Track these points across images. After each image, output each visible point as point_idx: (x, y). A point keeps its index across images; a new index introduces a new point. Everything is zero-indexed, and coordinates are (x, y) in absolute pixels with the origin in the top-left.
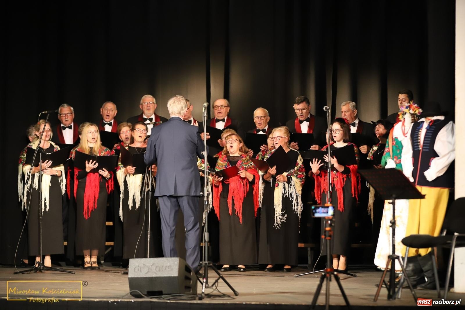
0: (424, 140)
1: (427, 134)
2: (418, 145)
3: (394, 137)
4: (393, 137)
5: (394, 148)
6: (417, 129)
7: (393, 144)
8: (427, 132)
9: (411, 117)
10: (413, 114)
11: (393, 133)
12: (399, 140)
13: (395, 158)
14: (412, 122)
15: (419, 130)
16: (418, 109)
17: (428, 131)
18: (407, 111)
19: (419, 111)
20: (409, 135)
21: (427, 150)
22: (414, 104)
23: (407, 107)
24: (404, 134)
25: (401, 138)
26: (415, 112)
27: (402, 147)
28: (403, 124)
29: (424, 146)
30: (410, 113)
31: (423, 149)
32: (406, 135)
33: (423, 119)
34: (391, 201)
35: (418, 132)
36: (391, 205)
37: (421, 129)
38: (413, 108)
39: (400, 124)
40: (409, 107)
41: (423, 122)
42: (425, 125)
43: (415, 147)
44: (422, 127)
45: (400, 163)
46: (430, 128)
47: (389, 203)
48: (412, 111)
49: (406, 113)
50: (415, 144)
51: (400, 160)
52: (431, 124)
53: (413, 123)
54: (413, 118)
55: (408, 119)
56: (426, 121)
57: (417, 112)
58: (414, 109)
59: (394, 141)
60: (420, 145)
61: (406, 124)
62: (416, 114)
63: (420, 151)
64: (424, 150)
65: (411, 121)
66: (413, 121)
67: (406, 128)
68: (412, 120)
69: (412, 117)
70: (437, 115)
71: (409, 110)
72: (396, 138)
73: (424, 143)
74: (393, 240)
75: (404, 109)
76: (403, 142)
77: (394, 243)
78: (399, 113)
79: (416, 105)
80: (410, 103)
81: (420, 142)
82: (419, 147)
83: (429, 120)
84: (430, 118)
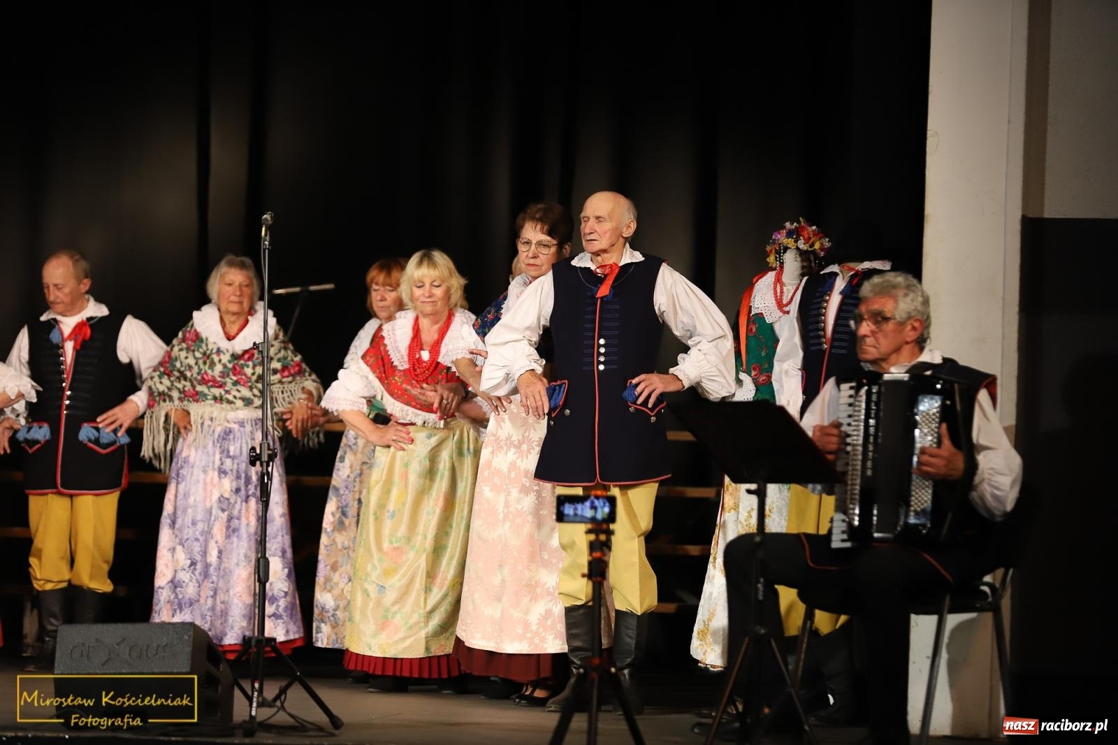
0: (836, 325)
1: (844, 307)
2: (820, 337)
3: (753, 313)
4: (750, 311)
5: (753, 343)
6: (818, 294)
7: (749, 330)
8: (842, 304)
9: (799, 259)
10: (807, 252)
11: (750, 301)
12: (768, 320)
13: (754, 369)
14: (803, 275)
15: (822, 296)
16: (820, 238)
17: (846, 301)
18: (790, 242)
19: (822, 245)
20: (794, 308)
21: (844, 351)
22: (811, 225)
23: (790, 234)
24: (780, 305)
25: (771, 315)
26: (812, 245)
27: (777, 341)
28: (778, 280)
29: (833, 339)
30: (798, 248)
31: (832, 347)
32: (786, 309)
33: (834, 268)
34: (753, 487)
35: (820, 302)
37: (829, 295)
38: (806, 236)
39: (770, 277)
40: (795, 234)
41: (835, 275)
42: (840, 284)
43: (812, 342)
44: (831, 290)
45: (769, 383)
46: (852, 292)
47: (749, 492)
48: (802, 245)
49: (786, 249)
50: (811, 334)
51: (770, 377)
52: (854, 281)
53: (806, 278)
54: (805, 264)
55: (792, 263)
56: (842, 272)
57: (817, 246)
58: (810, 238)
59: (754, 323)
60: (824, 336)
61: (785, 279)
62: (814, 252)
63: (824, 352)
64: (833, 351)
65: (799, 272)
66: (805, 271)
67: (785, 289)
68: (803, 267)
69: (802, 261)
70: (871, 259)
71: (796, 242)
72: (760, 316)
73: (835, 332)
74: (757, 589)
75: (781, 237)
76: (777, 327)
77: (761, 598)
78: (768, 248)
79: (814, 227)
80: (799, 222)
81: (824, 329)
82: (821, 344)
83: (851, 269)
84: (852, 265)
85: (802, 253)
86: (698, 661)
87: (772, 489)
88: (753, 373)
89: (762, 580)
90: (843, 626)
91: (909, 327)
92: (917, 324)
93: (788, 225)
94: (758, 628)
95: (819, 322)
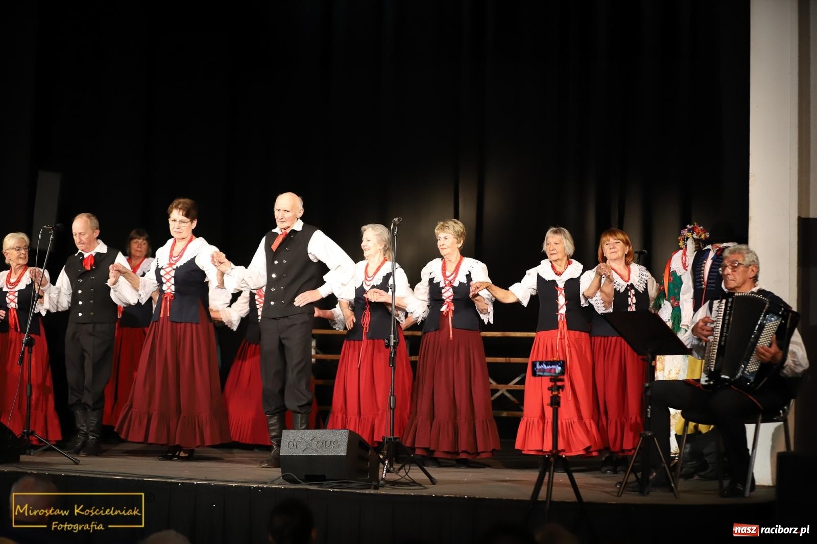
0: (709, 275)
2: (701, 281)
3: (671, 271)
4: (670, 270)
5: (671, 286)
6: (701, 260)
7: (669, 280)
8: (712, 264)
9: (694, 243)
10: (697, 239)
11: (670, 265)
12: (678, 274)
13: (672, 299)
15: (702, 261)
16: (705, 233)
17: (714, 263)
18: (689, 235)
19: (705, 235)
20: (689, 268)
21: (713, 289)
22: (700, 227)
23: (689, 231)
24: (685, 267)
25: (680, 271)
26: (700, 236)
27: (682, 284)
28: (684, 254)
29: (708, 282)
30: (693, 238)
31: (707, 286)
33: (709, 247)
35: (701, 264)
37: (706, 260)
38: (697, 231)
39: (681, 252)
40: (692, 231)
41: (709, 250)
42: (711, 255)
43: (697, 284)
44: (707, 257)
45: (678, 306)
46: (717, 258)
48: (695, 236)
49: (687, 238)
50: (697, 280)
51: (679, 303)
52: (718, 253)
53: (696, 252)
54: (697, 246)
55: (691, 245)
56: (712, 248)
57: (703, 236)
58: (699, 232)
59: (672, 276)
60: (703, 281)
61: (688, 253)
62: (701, 239)
63: (703, 289)
64: (709, 289)
65: (694, 250)
66: (697, 249)
67: (687, 259)
68: (696, 247)
69: (696, 244)
70: (727, 242)
71: (692, 234)
72: (674, 272)
73: (708, 279)
74: (647, 412)
75: (685, 232)
76: (683, 278)
77: (649, 416)
78: (679, 238)
79: (701, 227)
80: (694, 225)
81: (703, 278)
82: (702, 285)
83: (718, 247)
84: (718, 245)
85: (695, 240)
88: (671, 301)
89: (650, 407)
91: (750, 270)
92: (754, 269)
93: (688, 226)
94: (647, 432)
95: (701, 274)
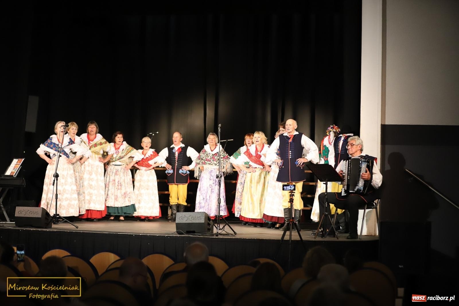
0: (342, 147)
1: (343, 144)
2: (338, 150)
4: (323, 145)
5: (324, 151)
7: (323, 149)
8: (343, 143)
10: (335, 132)
11: (323, 143)
12: (327, 147)
14: (334, 137)
18: (332, 130)
19: (338, 130)
20: (333, 144)
21: (343, 153)
23: (332, 128)
24: (330, 143)
25: (328, 145)
26: (336, 130)
27: (329, 151)
28: (329, 138)
29: (341, 151)
30: (333, 131)
31: (341, 152)
32: (331, 144)
33: (341, 135)
34: (325, 182)
35: (338, 142)
36: (325, 185)
38: (335, 128)
39: (327, 137)
40: (333, 128)
41: (341, 137)
42: (342, 139)
43: (336, 151)
44: (341, 140)
45: (327, 160)
46: (345, 140)
47: (324, 183)
48: (334, 130)
49: (331, 131)
50: (336, 149)
51: (327, 159)
52: (346, 138)
53: (335, 137)
55: (332, 134)
56: (343, 136)
57: (337, 131)
59: (324, 147)
60: (339, 150)
61: (331, 138)
62: (337, 132)
67: (331, 140)
68: (334, 135)
70: (349, 133)
72: (325, 146)
73: (341, 149)
74: (326, 204)
75: (330, 129)
76: (329, 148)
77: (326, 206)
78: (327, 131)
79: (337, 127)
80: (333, 125)
81: (339, 149)
82: (338, 152)
83: (345, 135)
84: (345, 134)
85: (334, 132)
86: (312, 220)
87: (329, 183)
88: (324, 158)
89: (327, 202)
90: (344, 212)
91: (359, 147)
92: (360, 146)
93: (331, 126)
94: (326, 213)
95: (338, 147)
